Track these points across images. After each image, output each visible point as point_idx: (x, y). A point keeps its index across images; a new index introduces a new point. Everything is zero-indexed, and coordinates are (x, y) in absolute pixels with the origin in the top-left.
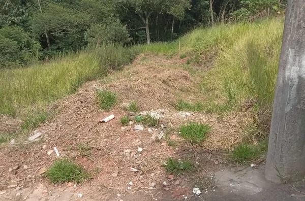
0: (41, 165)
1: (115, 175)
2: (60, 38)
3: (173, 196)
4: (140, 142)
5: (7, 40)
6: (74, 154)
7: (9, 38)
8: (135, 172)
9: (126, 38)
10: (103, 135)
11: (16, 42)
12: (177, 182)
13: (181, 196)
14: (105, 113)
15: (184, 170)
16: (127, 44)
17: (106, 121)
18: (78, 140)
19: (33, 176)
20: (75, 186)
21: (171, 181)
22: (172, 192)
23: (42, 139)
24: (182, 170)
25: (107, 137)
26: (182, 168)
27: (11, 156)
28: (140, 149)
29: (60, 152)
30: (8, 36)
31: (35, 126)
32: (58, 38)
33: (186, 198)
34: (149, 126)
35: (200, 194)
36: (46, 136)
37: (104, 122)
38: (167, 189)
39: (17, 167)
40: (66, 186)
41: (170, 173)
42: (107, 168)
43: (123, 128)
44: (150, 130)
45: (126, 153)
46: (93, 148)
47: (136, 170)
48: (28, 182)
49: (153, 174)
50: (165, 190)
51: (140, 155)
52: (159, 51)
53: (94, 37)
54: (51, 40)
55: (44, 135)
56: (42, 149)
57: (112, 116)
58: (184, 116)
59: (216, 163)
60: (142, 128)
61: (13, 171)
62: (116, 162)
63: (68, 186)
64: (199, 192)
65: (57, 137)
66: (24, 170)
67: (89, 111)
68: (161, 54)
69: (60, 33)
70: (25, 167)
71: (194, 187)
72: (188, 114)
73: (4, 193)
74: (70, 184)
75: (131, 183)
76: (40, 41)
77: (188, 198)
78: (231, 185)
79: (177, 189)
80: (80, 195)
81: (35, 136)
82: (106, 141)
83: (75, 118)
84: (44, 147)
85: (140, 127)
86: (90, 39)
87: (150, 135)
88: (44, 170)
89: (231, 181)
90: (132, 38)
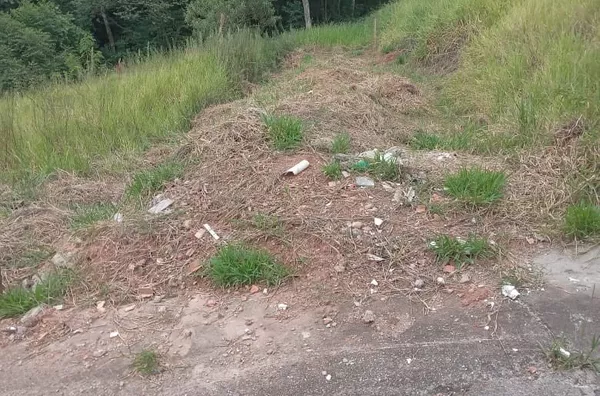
0: (187, 257)
1: (339, 268)
2: (133, 24)
3: (465, 301)
4: (374, 209)
5: (29, 31)
6: (248, 234)
7: (35, 27)
8: (378, 262)
9: (267, 17)
10: (296, 198)
11: (47, 36)
12: (465, 278)
13: (483, 302)
14: (287, 158)
15: (471, 255)
16: (269, 30)
17: (295, 173)
18: (250, 209)
19: (180, 278)
20: (265, 291)
21: (452, 276)
22: (460, 295)
23: (177, 209)
24: (468, 256)
25: (305, 201)
26: (468, 252)
27: (128, 243)
28: (378, 222)
29: (219, 232)
30: (31, 22)
31: (157, 187)
32: (128, 23)
33: (493, 304)
34: (383, 179)
35: (518, 297)
36: (183, 204)
37: (291, 173)
38: (450, 291)
39: (143, 261)
40: (248, 292)
41: (445, 263)
42: (323, 258)
43: (331, 184)
44: (386, 186)
45: (352, 228)
46: (283, 222)
47: (380, 259)
48: (173, 287)
49: (413, 265)
50: (446, 293)
51: (380, 231)
52: (334, 41)
53: (203, 18)
54: (113, 28)
55: (179, 203)
56: (183, 228)
57: (304, 164)
58: (440, 158)
59: (531, 241)
60: (372, 183)
61: (136, 269)
62: (336, 245)
63: (252, 291)
64: (514, 293)
65: (206, 206)
66: (159, 267)
67: (255, 156)
68: (337, 47)
69: (133, 13)
70: (159, 261)
71: (502, 284)
72: (447, 155)
73: (131, 308)
74: (255, 288)
75: (374, 282)
76: (92, 31)
77: (496, 305)
78: (572, 279)
79: (472, 290)
80: (283, 306)
81: (161, 205)
82: (307, 209)
83: (231, 169)
84: (187, 224)
85: (366, 181)
86: (196, 23)
87: (390, 195)
88: (196, 265)
89: (569, 271)
90: (280, 17)
